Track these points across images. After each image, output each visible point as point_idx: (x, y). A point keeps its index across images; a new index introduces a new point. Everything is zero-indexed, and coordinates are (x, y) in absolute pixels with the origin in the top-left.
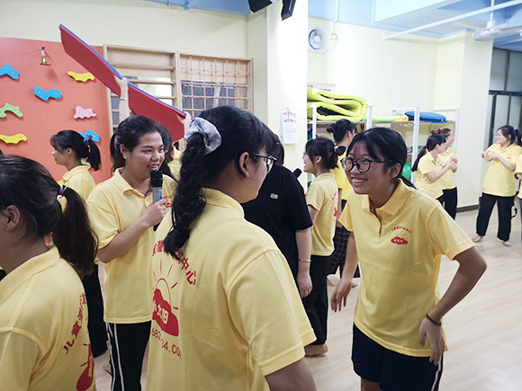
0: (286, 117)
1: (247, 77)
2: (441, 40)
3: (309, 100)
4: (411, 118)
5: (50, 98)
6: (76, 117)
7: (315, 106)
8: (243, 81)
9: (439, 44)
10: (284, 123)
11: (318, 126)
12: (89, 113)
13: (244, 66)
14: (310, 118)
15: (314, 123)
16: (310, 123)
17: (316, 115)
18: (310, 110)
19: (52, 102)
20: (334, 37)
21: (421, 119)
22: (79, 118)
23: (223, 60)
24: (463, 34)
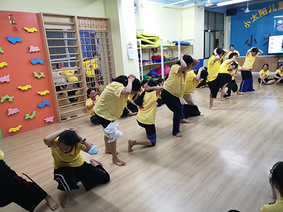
0: (129, 46)
1: (107, 27)
2: (183, 7)
3: (138, 38)
4: (177, 44)
5: (17, 42)
6: (30, 51)
7: (140, 40)
8: (105, 29)
9: (183, 9)
10: (129, 49)
11: (142, 49)
12: (36, 49)
13: (105, 22)
14: (139, 47)
15: (140, 48)
16: (139, 48)
17: (141, 45)
18: (138, 42)
19: (17, 44)
20: (142, 6)
21: (181, 44)
22: (32, 52)
23: (95, 19)
24: (193, 4)
